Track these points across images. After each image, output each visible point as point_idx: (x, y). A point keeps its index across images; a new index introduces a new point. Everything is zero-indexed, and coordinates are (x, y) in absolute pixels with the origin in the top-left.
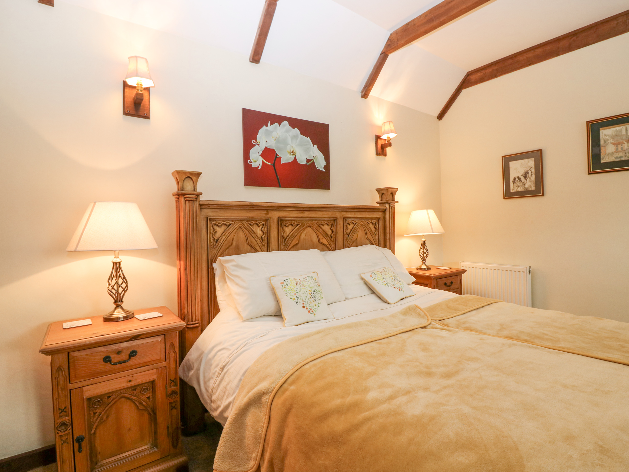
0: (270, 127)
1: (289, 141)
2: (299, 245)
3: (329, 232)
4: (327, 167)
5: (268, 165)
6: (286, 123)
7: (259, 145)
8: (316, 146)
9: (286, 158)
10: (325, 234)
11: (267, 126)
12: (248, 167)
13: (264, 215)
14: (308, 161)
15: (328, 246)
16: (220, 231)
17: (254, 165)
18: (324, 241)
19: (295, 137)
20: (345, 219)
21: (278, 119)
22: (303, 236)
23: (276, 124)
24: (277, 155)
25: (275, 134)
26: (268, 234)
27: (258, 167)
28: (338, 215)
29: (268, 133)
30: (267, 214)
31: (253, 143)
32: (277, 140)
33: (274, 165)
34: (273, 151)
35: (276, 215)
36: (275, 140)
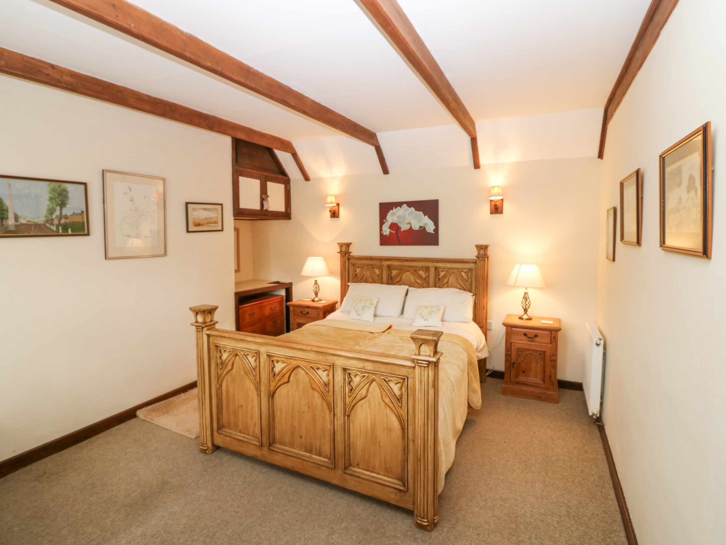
0: (394, 210)
1: (407, 216)
2: (401, 282)
3: (424, 276)
4: (436, 230)
5: (393, 233)
6: (405, 205)
7: (388, 222)
8: (427, 216)
9: (404, 227)
10: (420, 277)
11: (392, 210)
12: (381, 235)
13: (379, 263)
14: (420, 227)
15: (422, 285)
16: (358, 270)
17: (385, 234)
18: (419, 281)
19: (411, 213)
20: (436, 268)
21: (399, 204)
22: (404, 276)
23: (399, 208)
24: (398, 226)
25: (397, 214)
26: (381, 274)
27: (387, 235)
28: (430, 264)
29: (393, 214)
30: (381, 263)
31: (385, 221)
32: (399, 217)
33: (397, 233)
34: (396, 224)
35: (386, 263)
36: (397, 217)
